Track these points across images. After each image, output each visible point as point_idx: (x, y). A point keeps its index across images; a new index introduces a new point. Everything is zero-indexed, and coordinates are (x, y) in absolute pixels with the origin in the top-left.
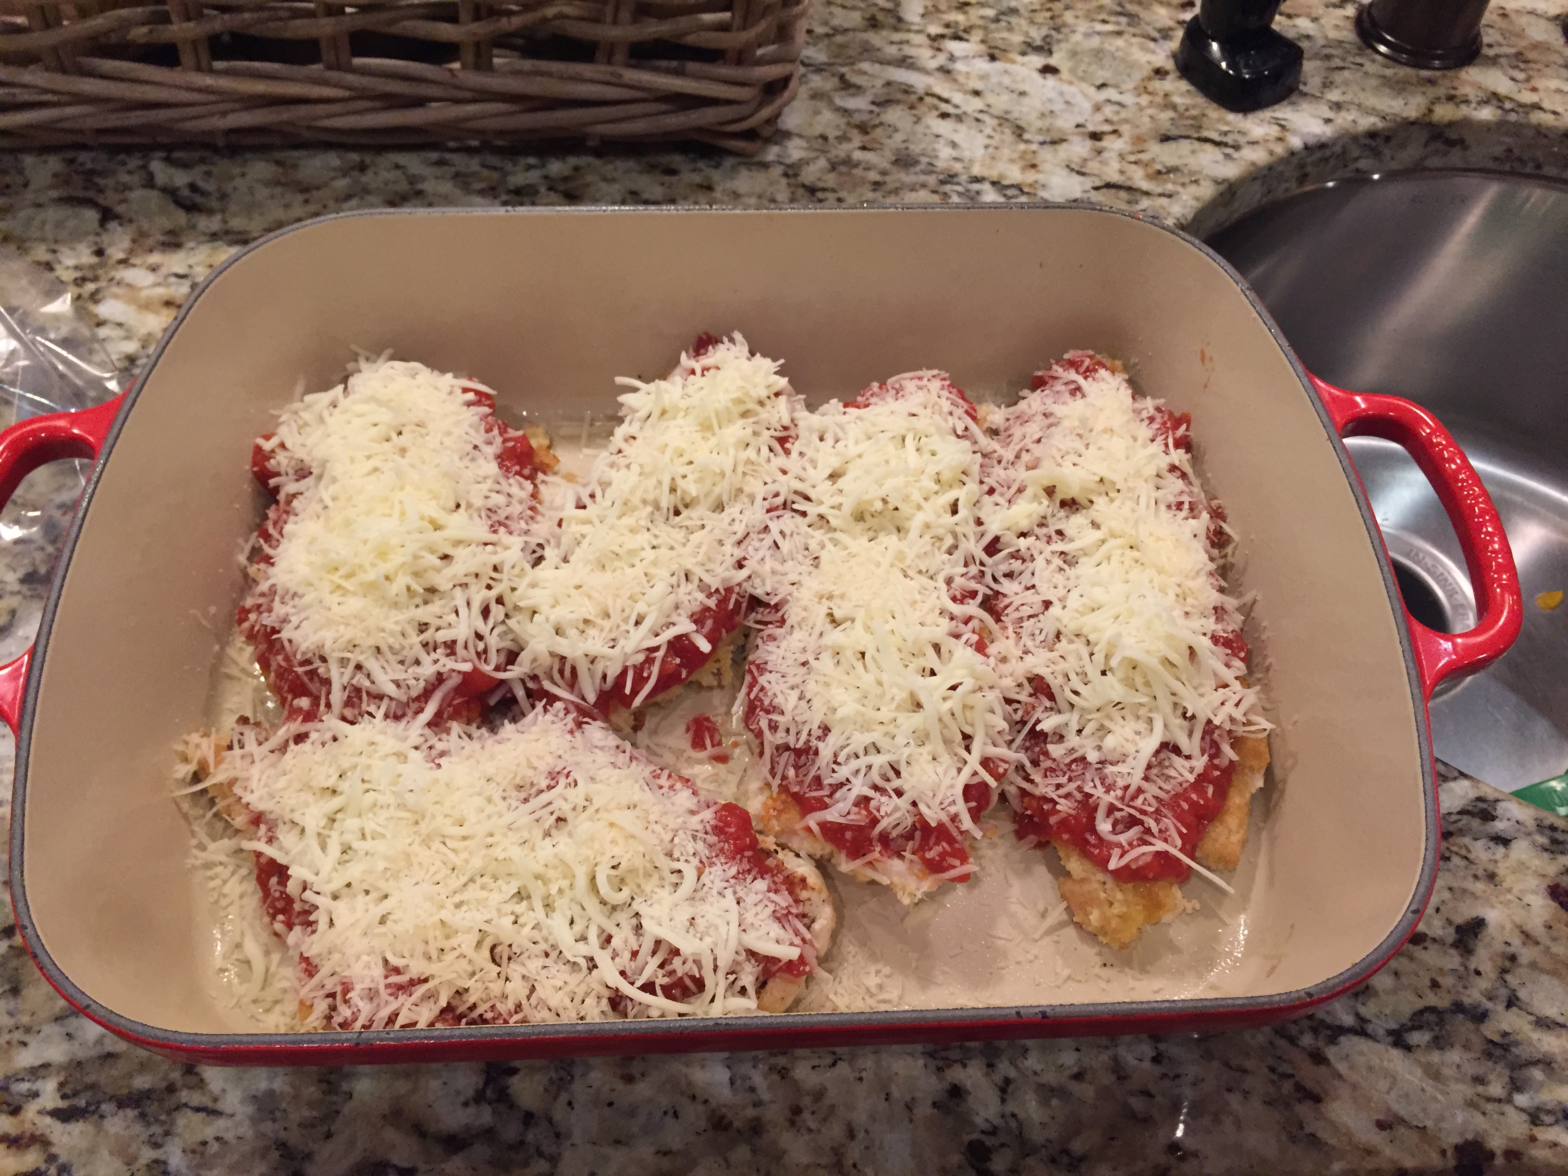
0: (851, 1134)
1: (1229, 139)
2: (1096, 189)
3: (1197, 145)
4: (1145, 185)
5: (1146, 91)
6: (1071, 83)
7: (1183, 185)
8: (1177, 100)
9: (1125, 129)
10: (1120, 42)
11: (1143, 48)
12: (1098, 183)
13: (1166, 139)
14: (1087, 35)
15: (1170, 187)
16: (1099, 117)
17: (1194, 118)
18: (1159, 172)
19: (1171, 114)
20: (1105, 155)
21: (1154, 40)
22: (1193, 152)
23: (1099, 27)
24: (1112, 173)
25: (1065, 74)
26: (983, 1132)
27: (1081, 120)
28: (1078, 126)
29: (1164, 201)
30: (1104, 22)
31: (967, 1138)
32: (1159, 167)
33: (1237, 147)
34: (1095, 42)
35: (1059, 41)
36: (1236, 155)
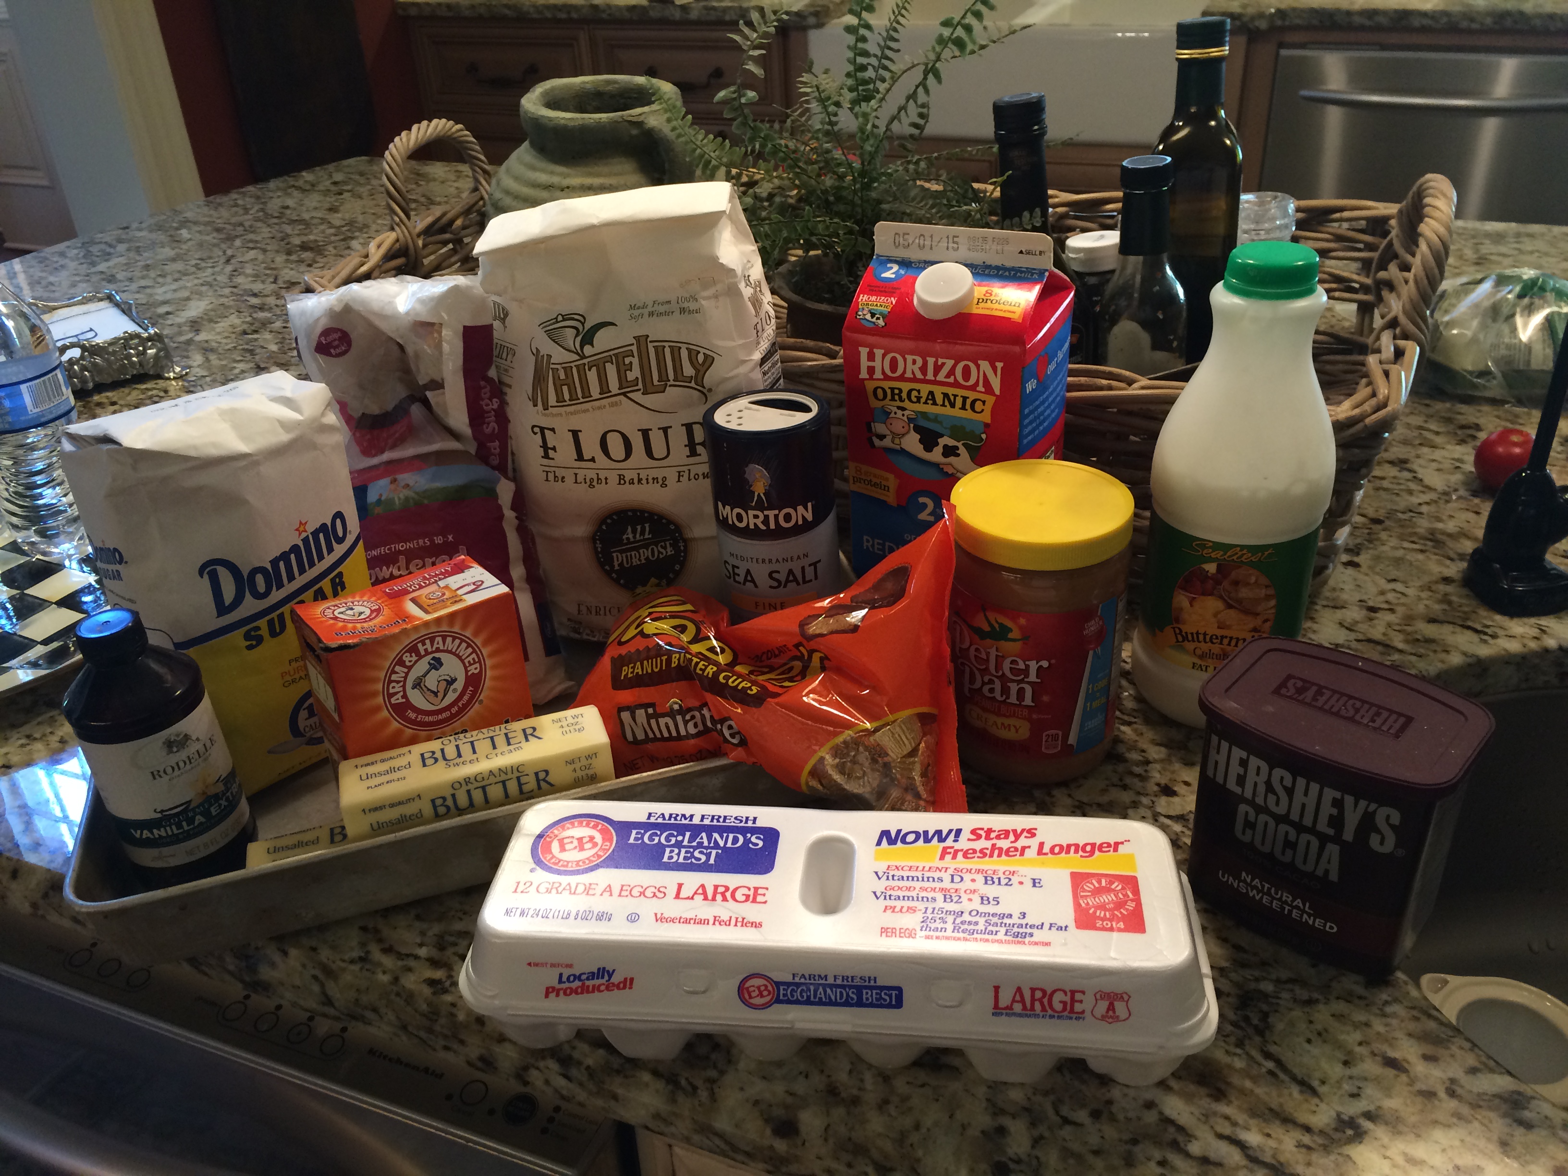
0: (917, 1127)
1: (1489, 631)
2: (1358, 641)
3: (1458, 629)
4: (1401, 646)
5: (1430, 589)
6: (1367, 575)
7: (1435, 651)
8: (1454, 598)
9: (1400, 610)
10: (1421, 557)
11: (1440, 563)
12: (1361, 637)
13: (1432, 621)
14: (1395, 548)
15: (1422, 651)
16: (1381, 598)
17: (1465, 613)
18: (1418, 640)
19: (1445, 607)
20: (1375, 622)
21: (1452, 559)
22: (1454, 633)
23: (1406, 545)
24: (1377, 633)
25: (1364, 568)
26: (1010, 1159)
27: (1365, 597)
28: (1361, 601)
29: (1413, 658)
30: (1413, 542)
31: (997, 1158)
32: (1419, 637)
33: (1494, 636)
34: (1400, 553)
35: (1368, 548)
36: (1491, 641)
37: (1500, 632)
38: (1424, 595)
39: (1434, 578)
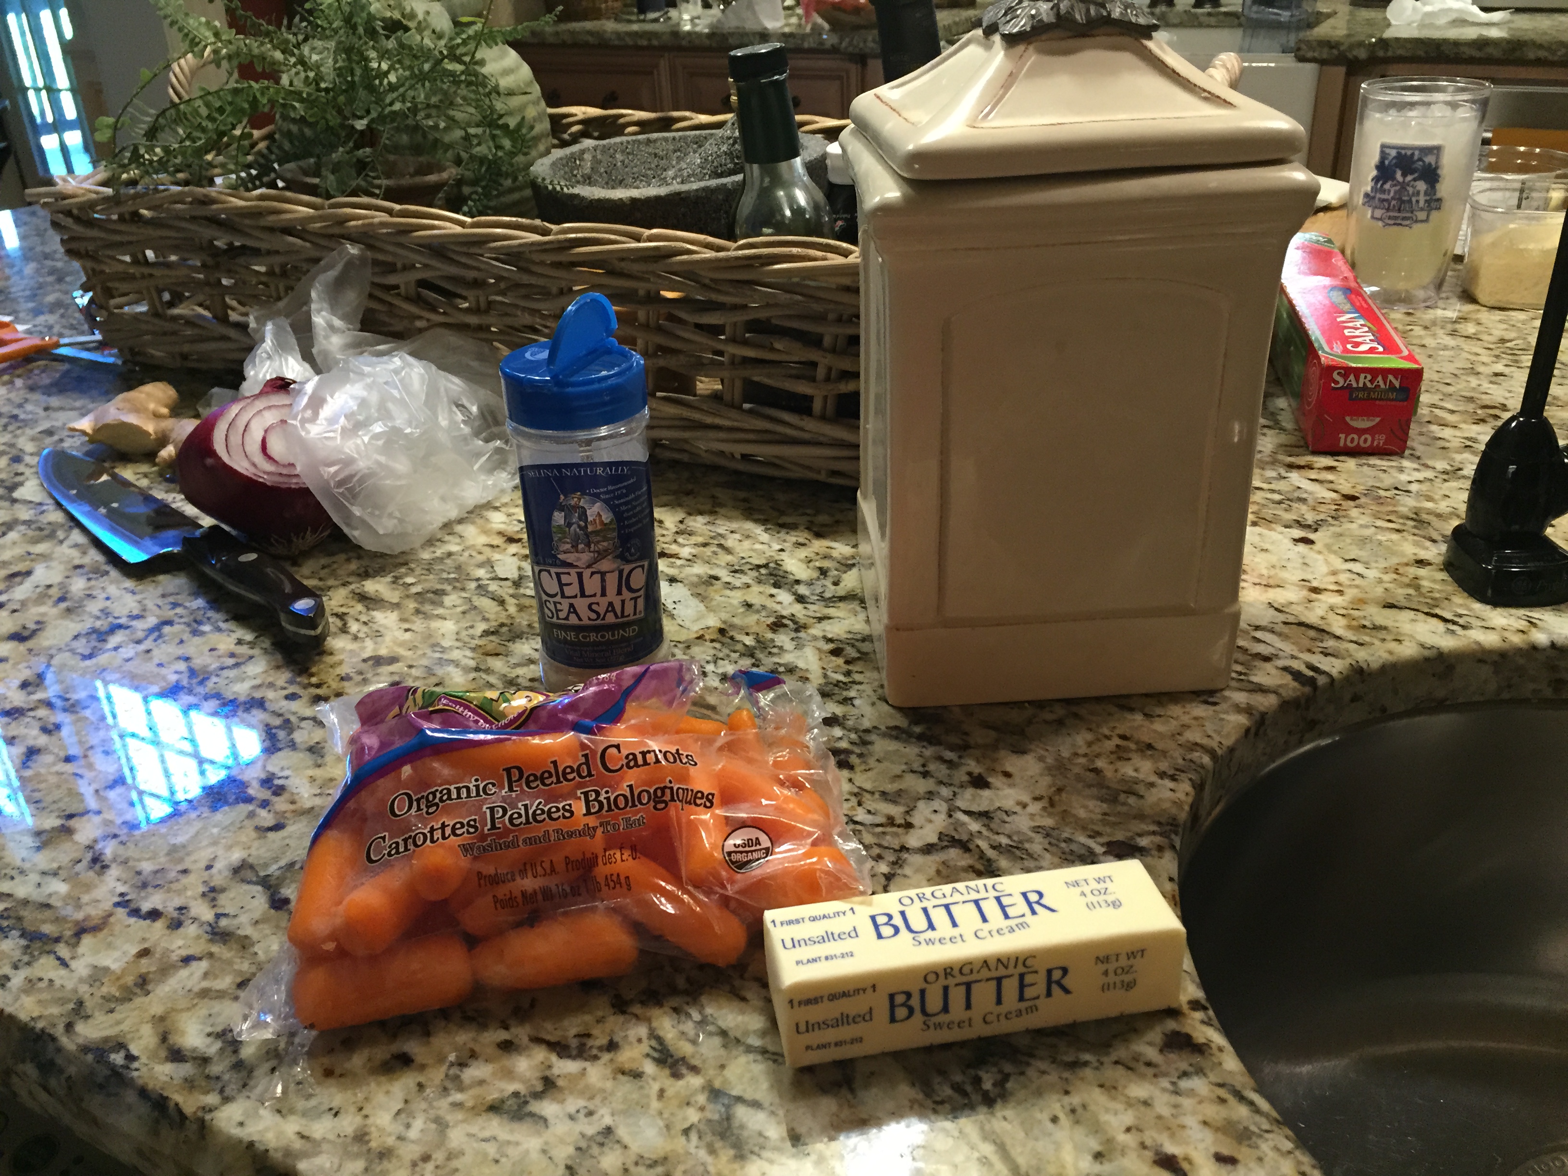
1: (1461, 621)
2: (1286, 623)
3: (1421, 616)
4: (1339, 632)
5: (1396, 571)
6: (1320, 552)
7: (1383, 640)
8: (1425, 583)
9: (1351, 591)
10: (1395, 537)
11: (1416, 544)
12: (1291, 619)
13: (1390, 606)
14: (1364, 526)
15: (1367, 639)
16: (1332, 579)
17: (1434, 599)
18: (1364, 626)
19: (1411, 591)
20: (1316, 604)
21: (1434, 541)
22: (1414, 621)
23: (1379, 523)
24: (1312, 616)
25: (1319, 546)
27: (1309, 577)
28: (1303, 580)
29: (1353, 646)
30: (1390, 521)
32: (1367, 623)
33: (1467, 627)
34: (1369, 532)
35: (1331, 525)
36: (1461, 633)
37: (1475, 622)
38: (1386, 578)
39: (1405, 560)
